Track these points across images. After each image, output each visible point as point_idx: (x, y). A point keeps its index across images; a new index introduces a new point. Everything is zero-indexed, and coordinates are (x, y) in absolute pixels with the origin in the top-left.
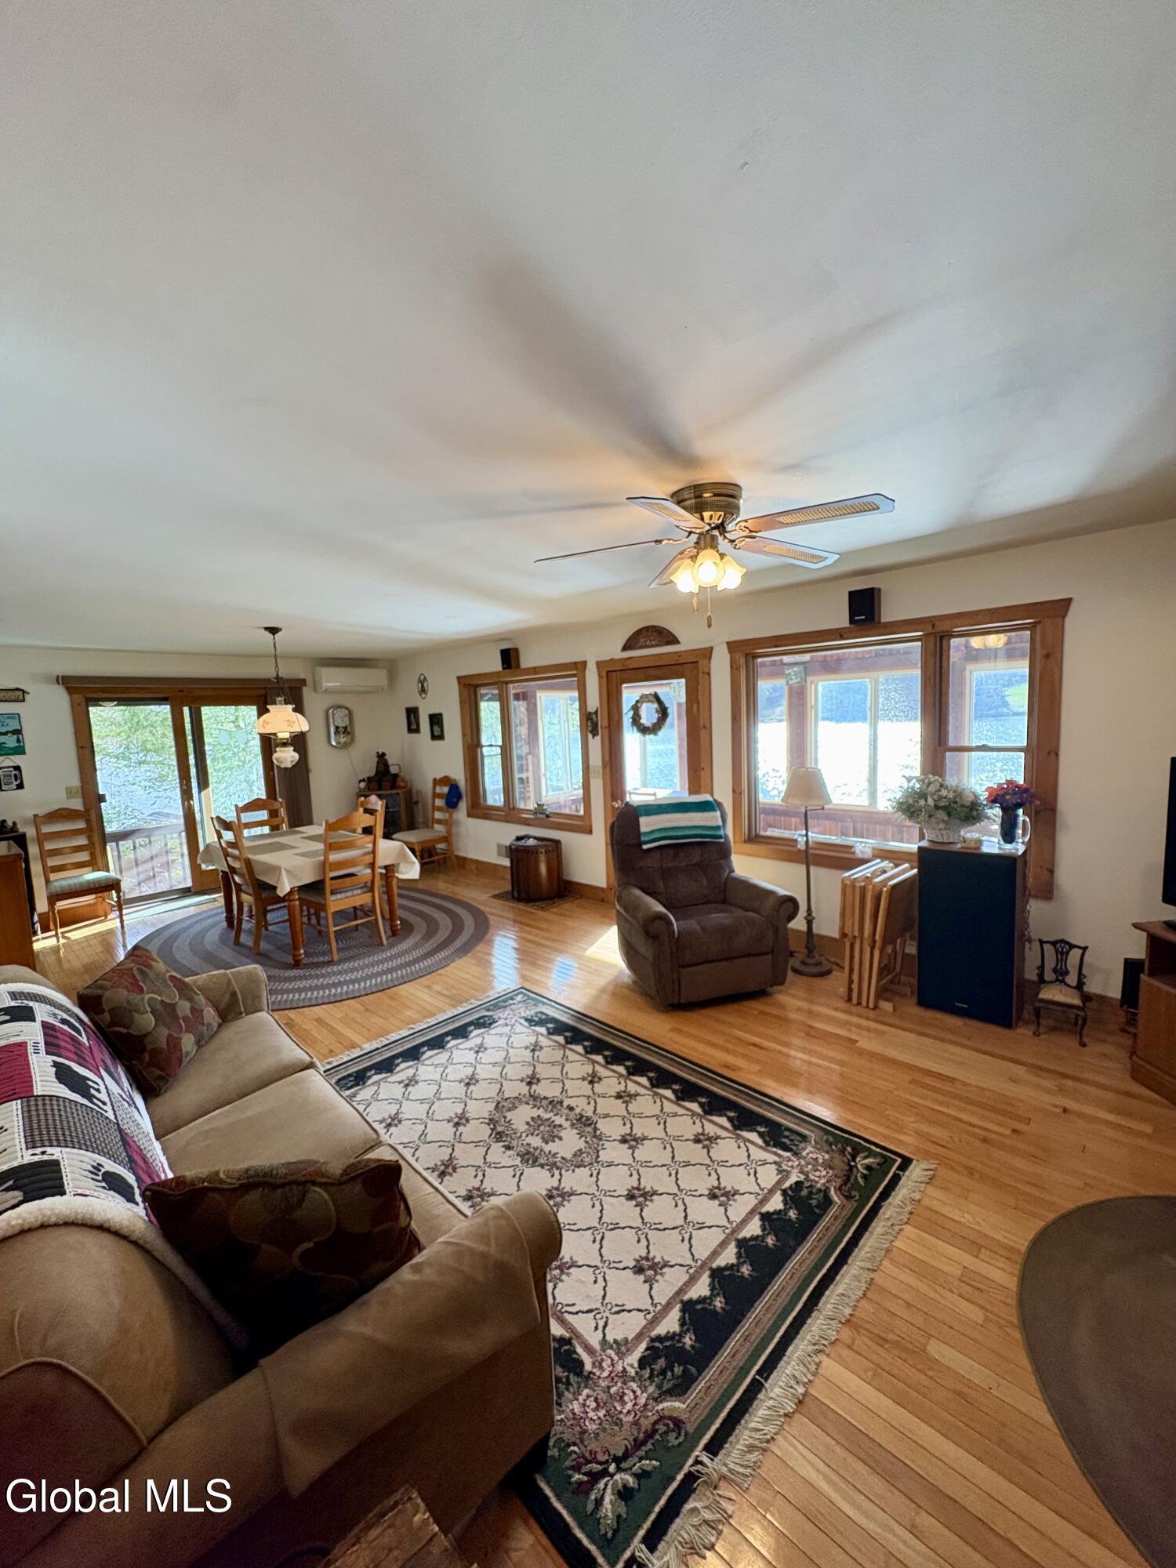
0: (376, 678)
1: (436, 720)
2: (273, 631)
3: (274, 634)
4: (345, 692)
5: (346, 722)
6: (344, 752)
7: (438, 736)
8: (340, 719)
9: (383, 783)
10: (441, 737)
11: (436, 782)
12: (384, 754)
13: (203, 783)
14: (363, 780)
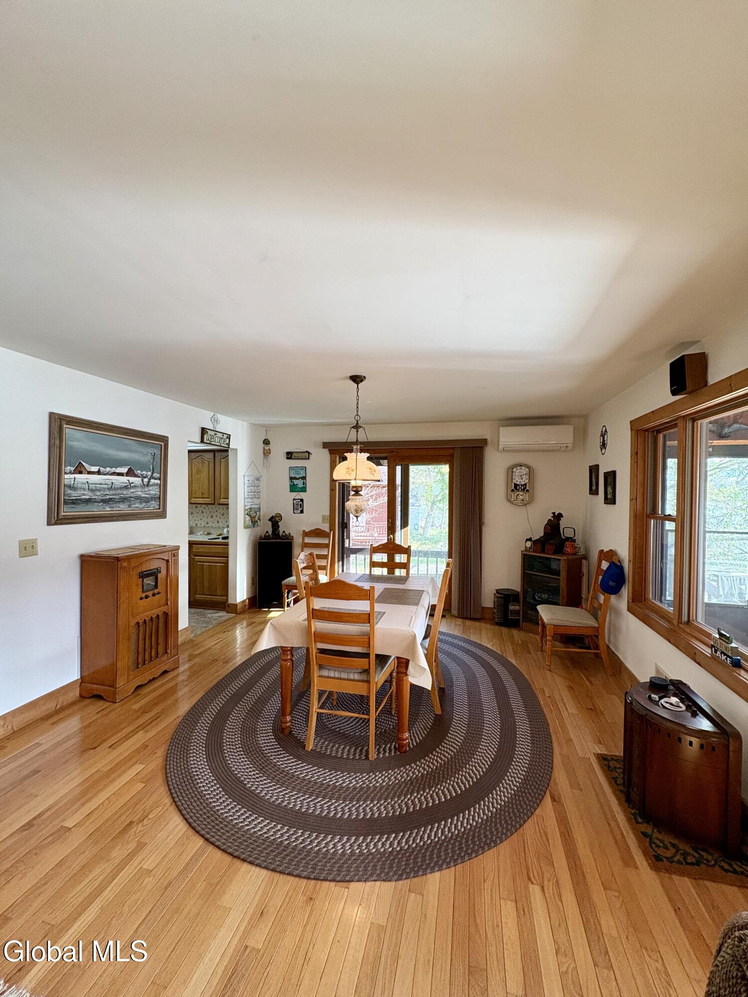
0: (562, 435)
1: (611, 477)
2: (357, 379)
3: (358, 384)
4: (528, 451)
5: (525, 480)
6: (523, 510)
7: (611, 500)
8: (520, 477)
9: (547, 546)
10: (613, 501)
11: (603, 555)
12: (560, 515)
13: (405, 524)
14: (530, 539)
